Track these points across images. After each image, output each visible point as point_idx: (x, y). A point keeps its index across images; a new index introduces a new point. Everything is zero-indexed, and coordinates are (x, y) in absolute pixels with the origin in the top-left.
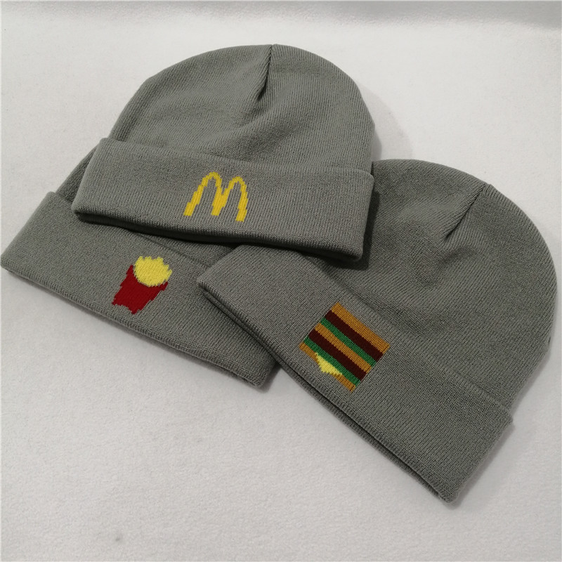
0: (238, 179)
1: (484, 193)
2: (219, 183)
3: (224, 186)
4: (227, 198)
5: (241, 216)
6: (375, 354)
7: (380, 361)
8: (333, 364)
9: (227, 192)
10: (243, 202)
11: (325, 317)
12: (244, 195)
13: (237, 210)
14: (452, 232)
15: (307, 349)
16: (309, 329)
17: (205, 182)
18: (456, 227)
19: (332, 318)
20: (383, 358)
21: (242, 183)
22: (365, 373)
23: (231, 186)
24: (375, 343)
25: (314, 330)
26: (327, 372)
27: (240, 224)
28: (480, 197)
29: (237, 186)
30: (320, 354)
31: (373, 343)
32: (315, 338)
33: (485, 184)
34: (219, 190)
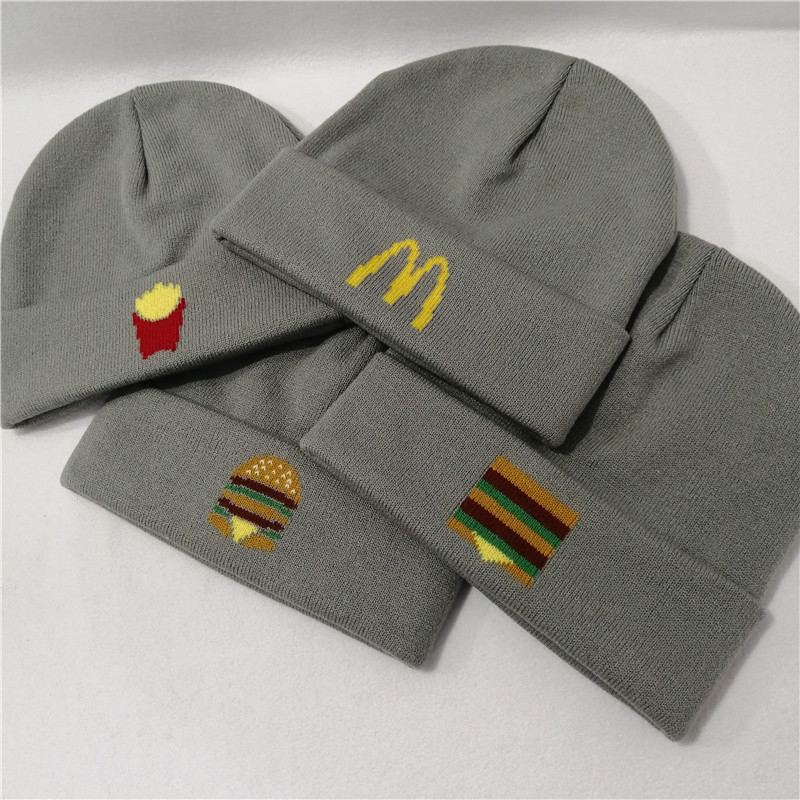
0: (442, 261)
1: (712, 262)
2: (413, 257)
3: (419, 263)
4: (415, 283)
5: (420, 322)
6: (558, 530)
7: (567, 540)
8: (500, 548)
9: (420, 273)
10: (434, 299)
11: (484, 478)
12: (440, 288)
13: (418, 309)
14: (667, 327)
15: (460, 526)
16: (460, 497)
17: (395, 249)
18: (673, 320)
19: (493, 479)
20: (571, 534)
21: (445, 268)
22: (546, 558)
23: (428, 266)
24: (558, 512)
25: (468, 498)
26: (491, 560)
27: (414, 331)
28: (707, 268)
29: (437, 269)
30: (480, 533)
31: (555, 513)
32: (471, 508)
33: (714, 249)
34: (409, 267)
